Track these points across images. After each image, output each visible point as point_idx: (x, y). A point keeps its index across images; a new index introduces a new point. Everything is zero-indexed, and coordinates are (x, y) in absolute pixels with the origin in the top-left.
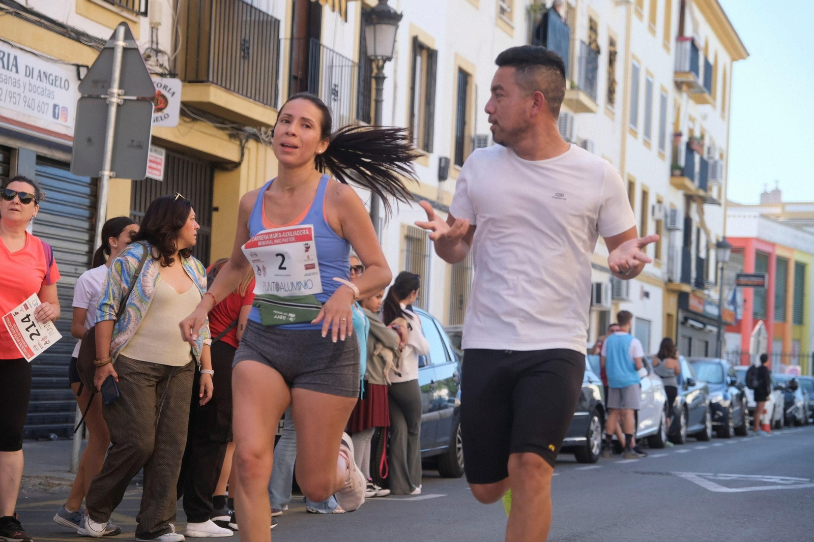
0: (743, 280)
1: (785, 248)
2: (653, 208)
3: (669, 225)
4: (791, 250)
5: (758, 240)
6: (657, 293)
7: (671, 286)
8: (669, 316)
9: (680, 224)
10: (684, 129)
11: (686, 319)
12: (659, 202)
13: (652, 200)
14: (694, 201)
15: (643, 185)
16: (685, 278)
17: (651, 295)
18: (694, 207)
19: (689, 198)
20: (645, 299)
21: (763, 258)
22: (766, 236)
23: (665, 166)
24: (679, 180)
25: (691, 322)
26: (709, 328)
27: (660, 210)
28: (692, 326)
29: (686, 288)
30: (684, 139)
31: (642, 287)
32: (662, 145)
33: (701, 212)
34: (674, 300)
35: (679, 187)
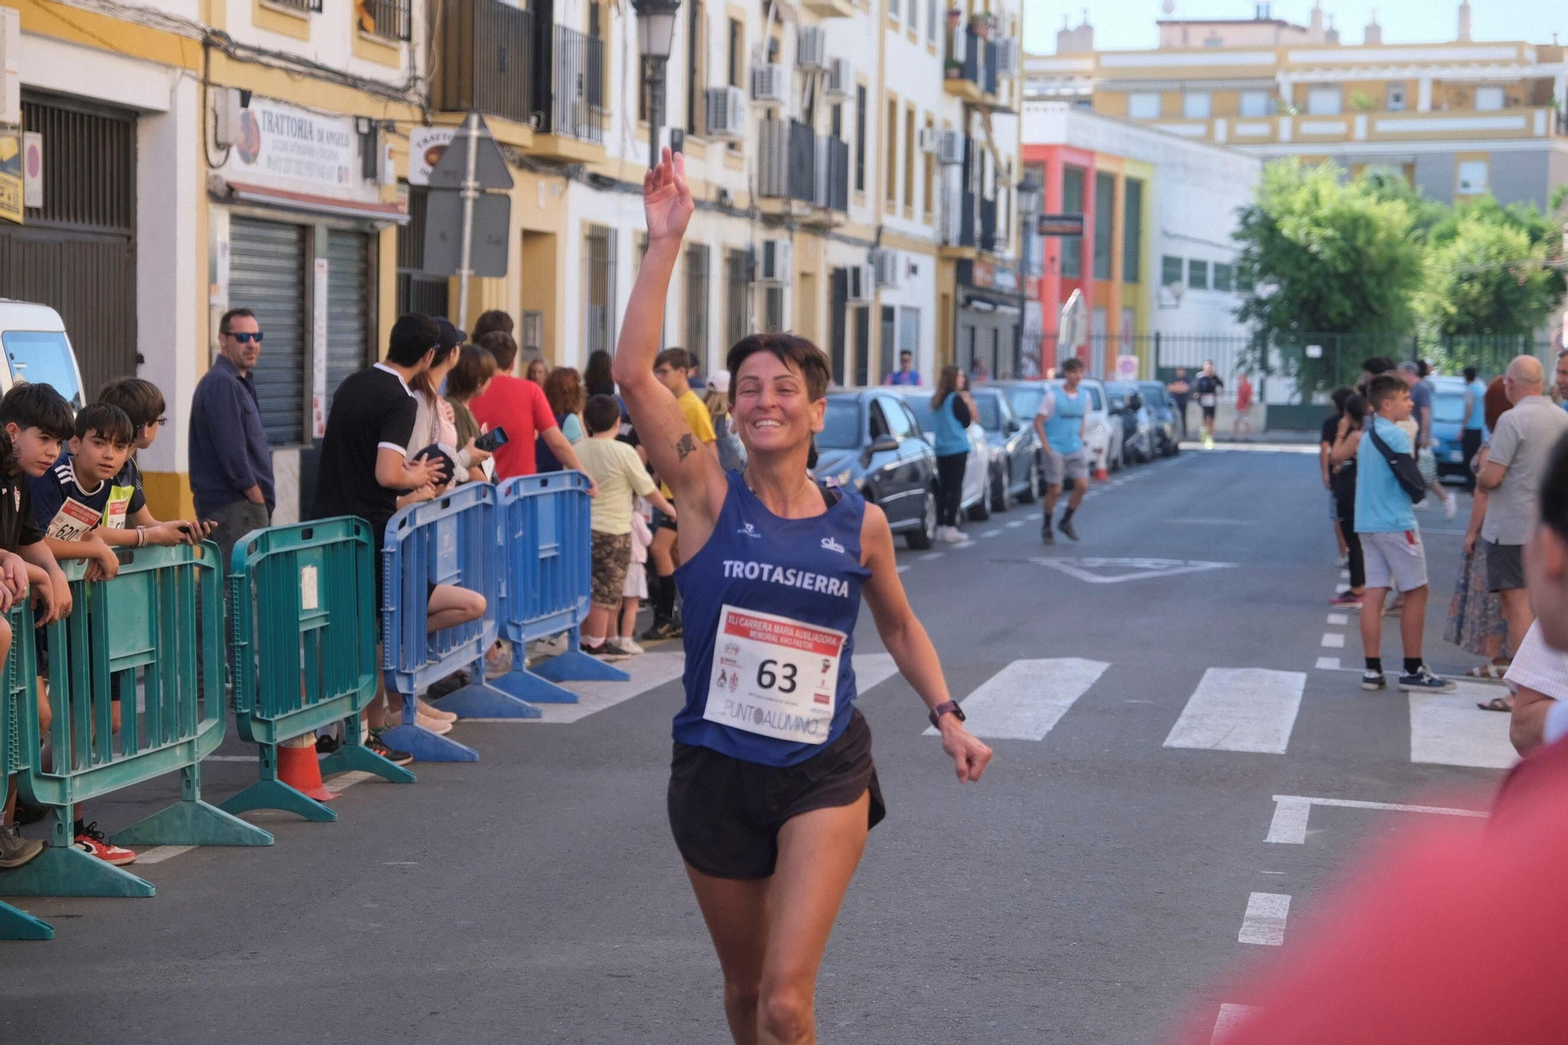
0: (1049, 225)
1: (1108, 156)
2: (922, 134)
3: (943, 158)
4: (1119, 159)
5: (1068, 148)
6: (927, 264)
7: (948, 252)
8: (944, 297)
9: (959, 156)
10: (961, 3)
11: (969, 300)
12: (930, 123)
13: (920, 123)
14: (977, 110)
15: (908, 102)
16: (966, 238)
17: (921, 270)
18: (977, 117)
19: (969, 107)
20: (913, 277)
21: (1075, 177)
22: (1080, 141)
23: (936, 64)
24: (957, 85)
25: (977, 304)
26: (1002, 309)
27: (932, 138)
28: (978, 310)
29: (970, 253)
30: (963, 21)
31: (908, 259)
32: (931, 35)
33: (987, 126)
34: (950, 272)
35: (954, 93)
